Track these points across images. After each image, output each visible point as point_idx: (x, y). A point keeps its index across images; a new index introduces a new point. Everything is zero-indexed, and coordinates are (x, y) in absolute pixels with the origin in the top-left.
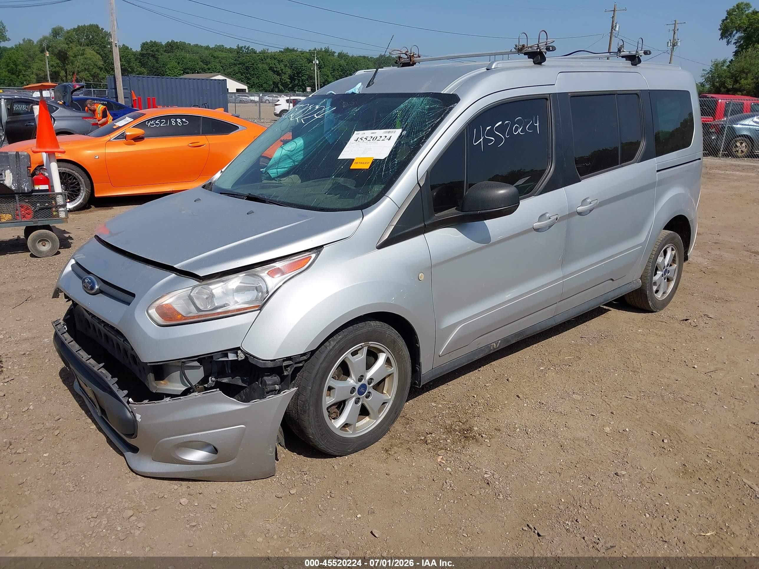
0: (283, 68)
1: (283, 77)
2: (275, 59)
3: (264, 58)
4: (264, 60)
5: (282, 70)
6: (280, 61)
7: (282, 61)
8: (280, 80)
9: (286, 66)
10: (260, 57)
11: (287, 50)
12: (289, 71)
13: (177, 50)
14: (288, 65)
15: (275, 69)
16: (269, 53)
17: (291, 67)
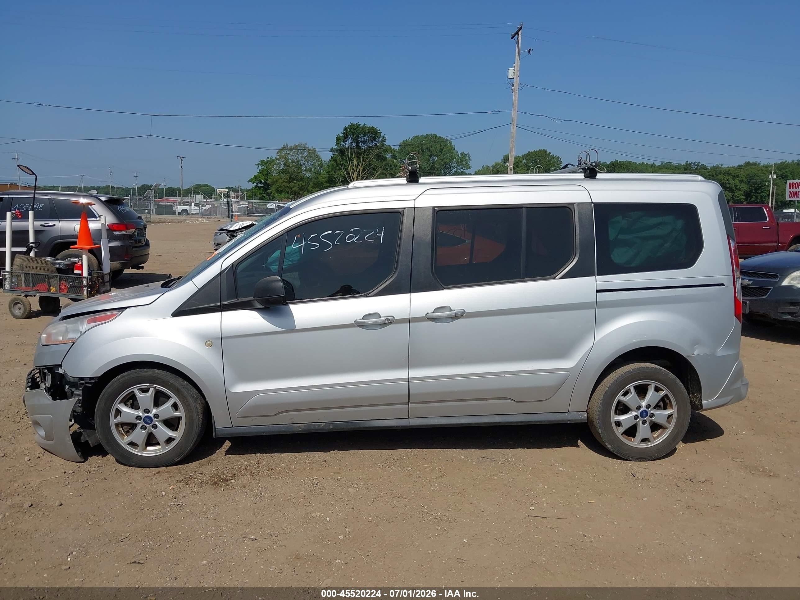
0: (738, 183)
1: (736, 194)
2: (729, 174)
3: (716, 174)
4: (715, 176)
5: (736, 186)
6: (734, 177)
7: (738, 176)
8: (733, 197)
9: (741, 181)
10: (710, 173)
11: (748, 164)
12: (745, 187)
13: (619, 169)
14: (745, 180)
15: (728, 186)
16: (723, 168)
17: (749, 182)
